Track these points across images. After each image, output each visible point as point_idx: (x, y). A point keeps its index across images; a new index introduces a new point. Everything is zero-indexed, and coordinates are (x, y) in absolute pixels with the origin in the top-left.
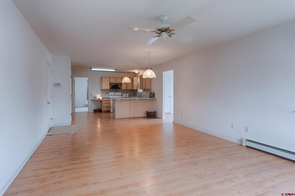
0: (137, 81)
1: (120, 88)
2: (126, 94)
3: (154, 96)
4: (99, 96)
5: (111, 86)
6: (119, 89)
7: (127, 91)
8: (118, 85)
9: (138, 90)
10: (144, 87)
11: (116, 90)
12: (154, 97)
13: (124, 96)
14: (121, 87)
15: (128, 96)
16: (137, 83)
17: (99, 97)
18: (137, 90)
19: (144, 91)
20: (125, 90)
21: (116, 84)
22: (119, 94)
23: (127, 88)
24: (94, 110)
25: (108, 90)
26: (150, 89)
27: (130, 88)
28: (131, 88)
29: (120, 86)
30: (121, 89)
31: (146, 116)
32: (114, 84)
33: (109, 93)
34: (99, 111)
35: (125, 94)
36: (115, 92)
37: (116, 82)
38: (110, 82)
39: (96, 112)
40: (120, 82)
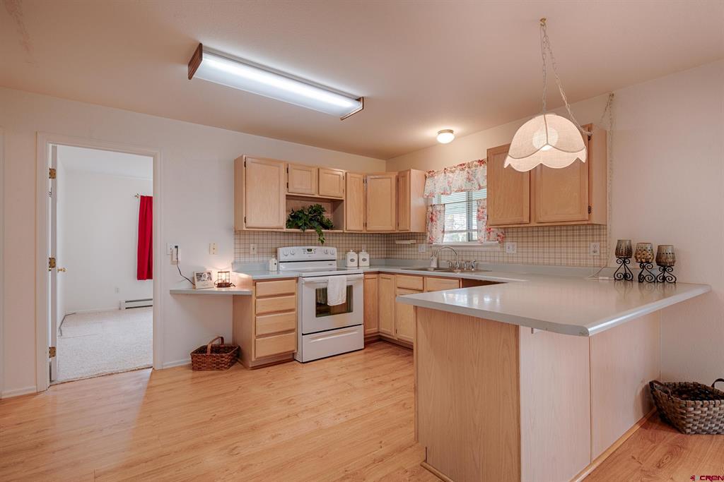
0: (423, 189)
1: (336, 223)
2: (360, 252)
3: (672, 273)
4: (222, 268)
6: (333, 227)
9: (432, 235)
11: (319, 234)
12: (666, 278)
13: (349, 264)
14: (341, 218)
15: (367, 264)
16: (422, 202)
17: (225, 271)
19: (505, 238)
22: (329, 256)
23: (365, 225)
28: (388, 226)
33: (281, 249)
36: (308, 245)
37: (321, 193)
38: (290, 190)
39: (212, 369)
40: (339, 195)
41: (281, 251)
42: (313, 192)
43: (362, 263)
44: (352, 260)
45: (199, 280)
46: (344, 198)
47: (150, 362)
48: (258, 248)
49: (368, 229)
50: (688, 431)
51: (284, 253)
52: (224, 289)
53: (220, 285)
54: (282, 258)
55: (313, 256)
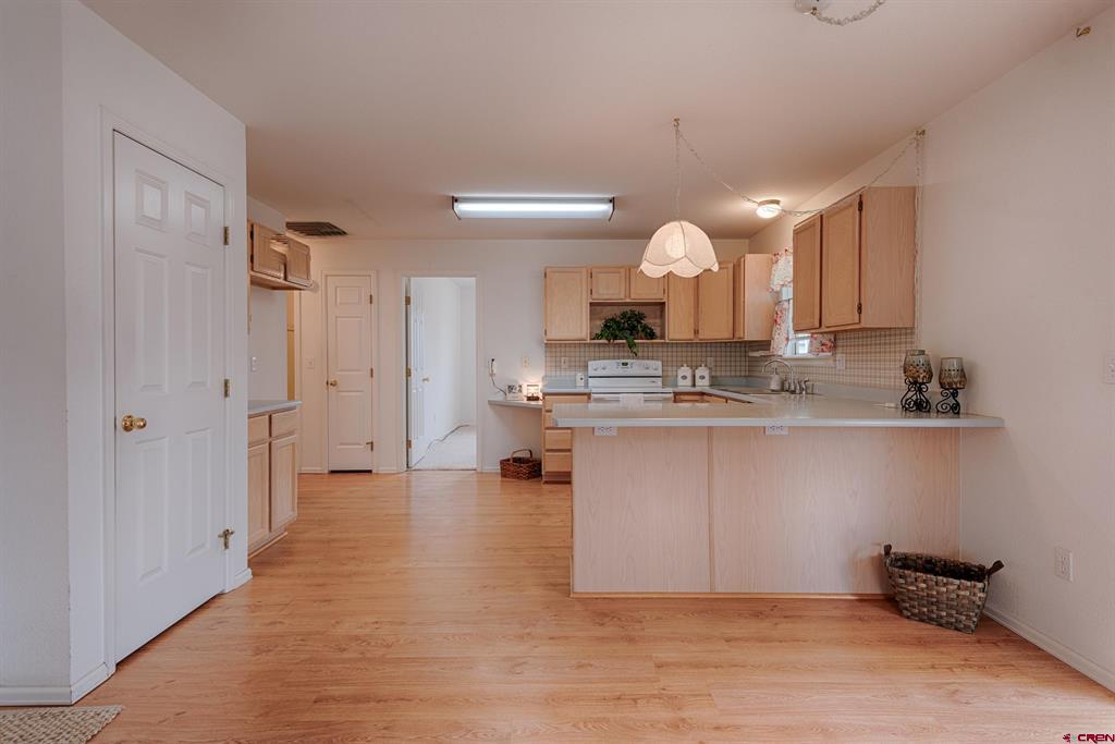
0: (769, 279)
1: (657, 331)
2: (694, 368)
3: (960, 399)
4: (532, 381)
5: (600, 323)
6: (652, 335)
7: (697, 349)
8: (641, 317)
9: (774, 344)
10: (839, 313)
11: (632, 345)
12: (955, 410)
13: (681, 382)
14: (662, 327)
15: (706, 382)
16: (767, 297)
17: (532, 383)
18: (765, 345)
19: (834, 347)
20: (689, 344)
21: (627, 309)
22: (651, 372)
23: (696, 332)
24: (502, 462)
25: (579, 344)
26: (909, 331)
27: (717, 328)
28: (723, 333)
29: (658, 321)
30: (663, 337)
31: (873, 588)
32: (618, 311)
33: (590, 363)
34: (524, 468)
35: (685, 371)
36: (624, 358)
37: (632, 297)
38: (595, 296)
39: (513, 477)
40: (658, 297)
41: (592, 364)
42: (622, 296)
43: (699, 382)
44: (684, 377)
45: (510, 392)
46: (665, 300)
47: (475, 466)
48: (570, 361)
49: (701, 337)
50: (905, 612)
51: (595, 366)
52: (533, 403)
53: (529, 399)
54: (591, 373)
55: (629, 371)
